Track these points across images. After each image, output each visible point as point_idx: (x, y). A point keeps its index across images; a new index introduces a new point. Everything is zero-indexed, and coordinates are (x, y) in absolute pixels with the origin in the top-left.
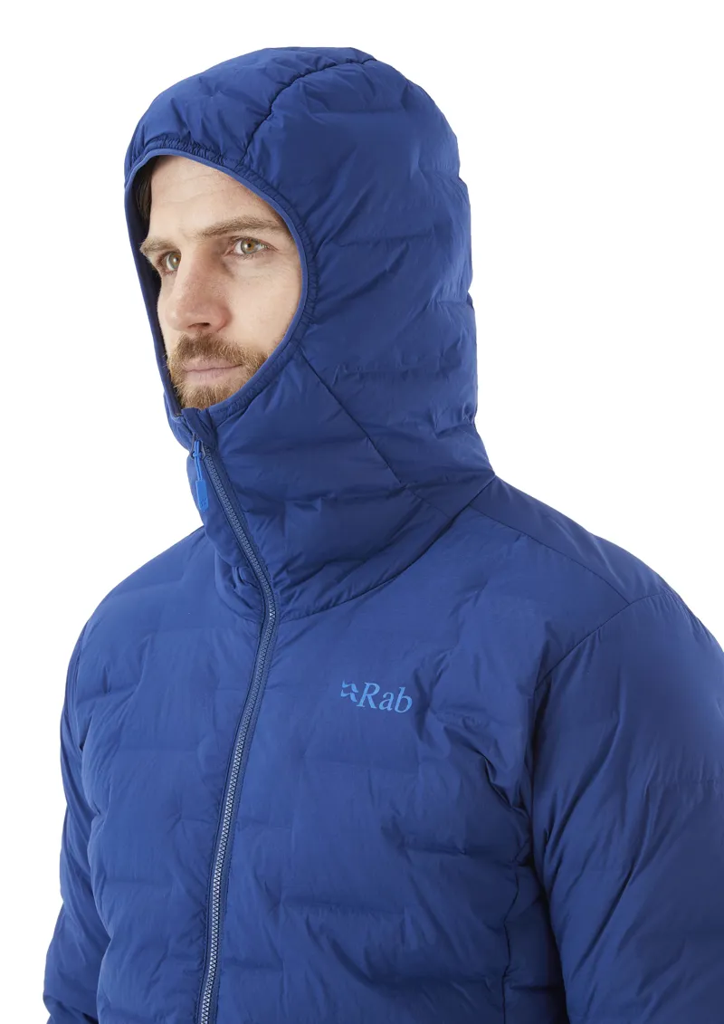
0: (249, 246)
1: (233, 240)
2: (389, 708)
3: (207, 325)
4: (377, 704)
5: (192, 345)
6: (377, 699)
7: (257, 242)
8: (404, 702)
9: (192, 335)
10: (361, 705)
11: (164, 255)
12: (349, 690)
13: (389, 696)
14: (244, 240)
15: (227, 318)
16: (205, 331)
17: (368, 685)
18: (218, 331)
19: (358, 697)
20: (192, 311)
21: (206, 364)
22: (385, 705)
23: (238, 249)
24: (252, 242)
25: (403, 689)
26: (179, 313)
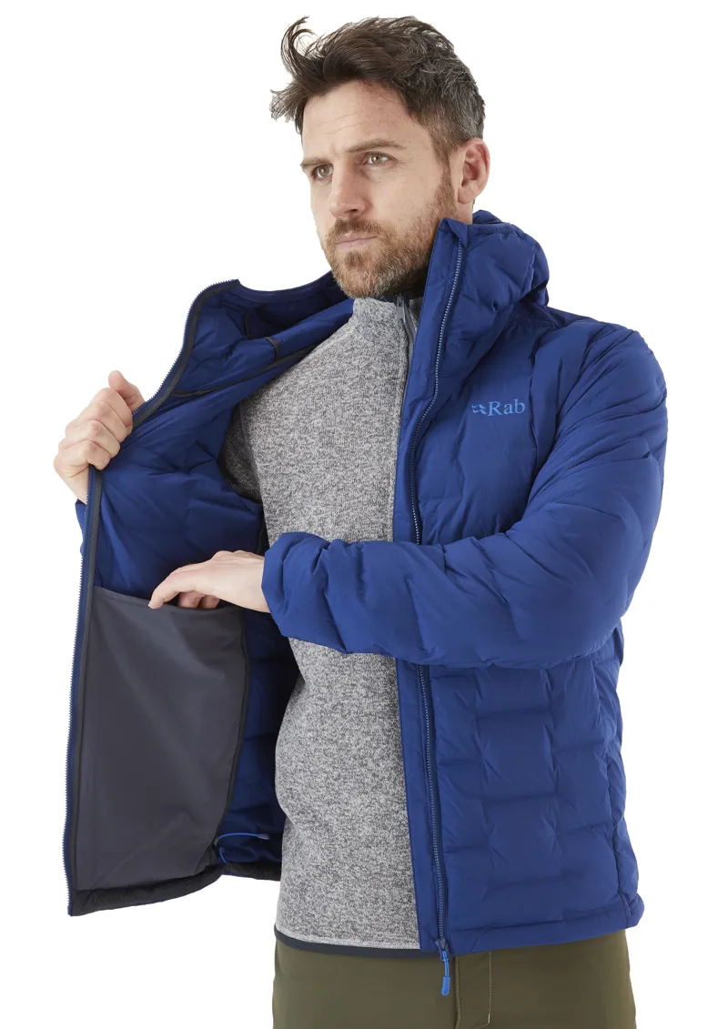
0: (377, 158)
1: (367, 155)
2: (511, 412)
3: (355, 210)
4: (502, 412)
5: (346, 224)
6: (501, 409)
7: (383, 155)
8: (520, 407)
9: (346, 218)
10: (491, 414)
11: (315, 169)
12: (478, 408)
13: (508, 406)
14: (372, 154)
15: (369, 206)
16: (355, 214)
17: (491, 403)
18: (362, 213)
19: (487, 410)
20: (346, 202)
21: (356, 236)
22: (508, 411)
23: (370, 161)
24: (379, 156)
25: (516, 400)
26: (338, 204)
